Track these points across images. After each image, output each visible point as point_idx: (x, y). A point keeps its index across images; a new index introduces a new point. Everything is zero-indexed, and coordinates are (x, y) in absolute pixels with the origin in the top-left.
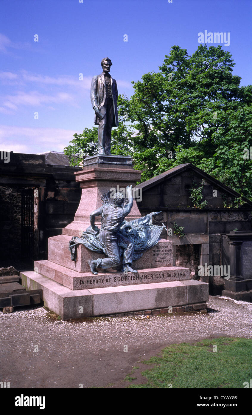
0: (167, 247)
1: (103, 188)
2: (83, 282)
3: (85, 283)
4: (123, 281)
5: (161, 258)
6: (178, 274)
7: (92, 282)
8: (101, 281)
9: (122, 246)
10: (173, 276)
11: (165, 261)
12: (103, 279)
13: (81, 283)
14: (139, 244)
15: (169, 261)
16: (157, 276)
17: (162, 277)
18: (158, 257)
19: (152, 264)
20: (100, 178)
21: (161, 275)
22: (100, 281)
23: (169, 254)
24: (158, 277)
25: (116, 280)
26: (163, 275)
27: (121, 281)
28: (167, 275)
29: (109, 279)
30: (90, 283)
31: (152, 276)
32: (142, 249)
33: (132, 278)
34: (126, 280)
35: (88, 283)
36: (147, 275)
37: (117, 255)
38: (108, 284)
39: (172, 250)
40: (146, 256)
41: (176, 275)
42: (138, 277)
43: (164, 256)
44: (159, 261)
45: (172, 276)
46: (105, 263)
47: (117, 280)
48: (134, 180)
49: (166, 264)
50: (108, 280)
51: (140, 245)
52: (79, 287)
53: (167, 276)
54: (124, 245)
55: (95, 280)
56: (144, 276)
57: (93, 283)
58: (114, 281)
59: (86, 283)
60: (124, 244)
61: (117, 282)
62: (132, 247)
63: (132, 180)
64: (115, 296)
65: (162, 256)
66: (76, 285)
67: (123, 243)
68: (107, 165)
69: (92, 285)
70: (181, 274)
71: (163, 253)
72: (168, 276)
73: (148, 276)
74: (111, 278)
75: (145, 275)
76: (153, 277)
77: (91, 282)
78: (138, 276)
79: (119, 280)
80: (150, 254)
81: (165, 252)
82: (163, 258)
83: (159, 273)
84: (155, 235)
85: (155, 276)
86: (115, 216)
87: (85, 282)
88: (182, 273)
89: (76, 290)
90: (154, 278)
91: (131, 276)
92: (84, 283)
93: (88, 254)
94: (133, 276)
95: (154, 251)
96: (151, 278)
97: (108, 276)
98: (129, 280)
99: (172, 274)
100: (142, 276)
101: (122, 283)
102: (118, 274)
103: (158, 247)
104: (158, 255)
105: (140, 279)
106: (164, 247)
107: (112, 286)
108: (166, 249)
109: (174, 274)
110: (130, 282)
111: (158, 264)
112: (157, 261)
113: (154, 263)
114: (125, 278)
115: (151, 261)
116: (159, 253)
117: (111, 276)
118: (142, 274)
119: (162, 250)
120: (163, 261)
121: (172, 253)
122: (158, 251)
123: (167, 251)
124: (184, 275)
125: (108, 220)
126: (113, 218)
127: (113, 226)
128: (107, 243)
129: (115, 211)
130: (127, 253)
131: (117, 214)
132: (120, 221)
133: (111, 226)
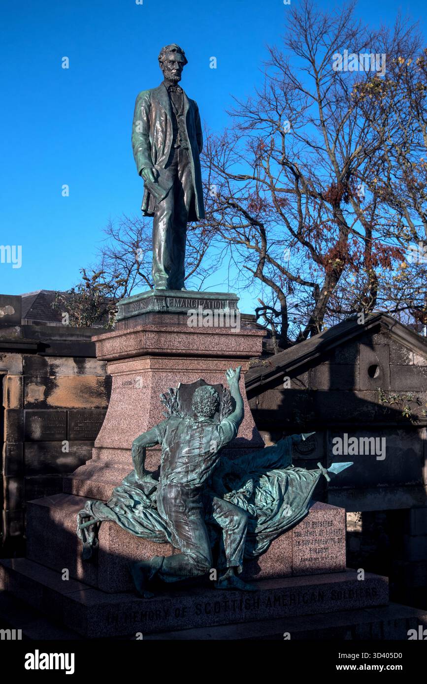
0: (331, 523)
1: (164, 375)
2: (115, 619)
3: (119, 619)
4: (219, 612)
6: (359, 592)
7: (138, 618)
8: (162, 614)
10: (347, 596)
11: (326, 559)
12: (166, 610)
15: (336, 557)
16: (305, 599)
17: (319, 599)
18: (308, 549)
19: (292, 567)
21: (316, 594)
23: (337, 540)
24: (309, 601)
25: (200, 610)
26: (321, 596)
27: (213, 612)
28: (331, 596)
29: (184, 608)
30: (132, 619)
31: (294, 599)
33: (243, 606)
34: (226, 611)
36: (281, 597)
37: (203, 546)
38: (181, 621)
41: (355, 596)
42: (258, 603)
43: (322, 546)
45: (345, 598)
46: (171, 568)
47: (203, 611)
49: (327, 566)
50: (181, 612)
52: (105, 630)
53: (332, 598)
54: (220, 519)
55: (146, 612)
56: (272, 600)
57: (141, 620)
58: (196, 613)
59: (123, 620)
61: (204, 616)
62: (241, 526)
65: (317, 546)
66: (95, 626)
67: (219, 515)
68: (177, 316)
69: (138, 625)
70: (367, 593)
71: (320, 538)
72: (334, 597)
73: (283, 600)
74: (188, 605)
75: (275, 597)
76: (297, 601)
77: (135, 617)
78: (258, 599)
79: (208, 611)
80: (287, 542)
81: (325, 537)
82: (321, 551)
84: (300, 493)
85: (301, 599)
87: (121, 618)
88: (371, 588)
91: (238, 599)
92: (117, 621)
93: (127, 545)
94: (244, 600)
95: (299, 535)
96: (291, 605)
97: (181, 602)
98: (234, 610)
99: (344, 592)
100: (269, 598)
101: (217, 619)
102: (206, 597)
103: (307, 523)
104: (307, 543)
105: (263, 607)
106: (323, 524)
107: (190, 626)
108: (329, 528)
109: (350, 591)
110: (238, 614)
111: (308, 566)
112: (305, 560)
113: (297, 564)
114: (224, 604)
115: (290, 560)
116: (310, 538)
117: (189, 600)
118: (267, 594)
119: (318, 530)
120: (320, 559)
121: (344, 537)
122: (307, 534)
123: (331, 533)
124: (374, 593)
125: (180, 458)
126: (192, 451)
127: (192, 471)
128: (177, 516)
129: (197, 434)
130: (229, 542)
131: (203, 441)
132: (210, 459)
133: (188, 472)
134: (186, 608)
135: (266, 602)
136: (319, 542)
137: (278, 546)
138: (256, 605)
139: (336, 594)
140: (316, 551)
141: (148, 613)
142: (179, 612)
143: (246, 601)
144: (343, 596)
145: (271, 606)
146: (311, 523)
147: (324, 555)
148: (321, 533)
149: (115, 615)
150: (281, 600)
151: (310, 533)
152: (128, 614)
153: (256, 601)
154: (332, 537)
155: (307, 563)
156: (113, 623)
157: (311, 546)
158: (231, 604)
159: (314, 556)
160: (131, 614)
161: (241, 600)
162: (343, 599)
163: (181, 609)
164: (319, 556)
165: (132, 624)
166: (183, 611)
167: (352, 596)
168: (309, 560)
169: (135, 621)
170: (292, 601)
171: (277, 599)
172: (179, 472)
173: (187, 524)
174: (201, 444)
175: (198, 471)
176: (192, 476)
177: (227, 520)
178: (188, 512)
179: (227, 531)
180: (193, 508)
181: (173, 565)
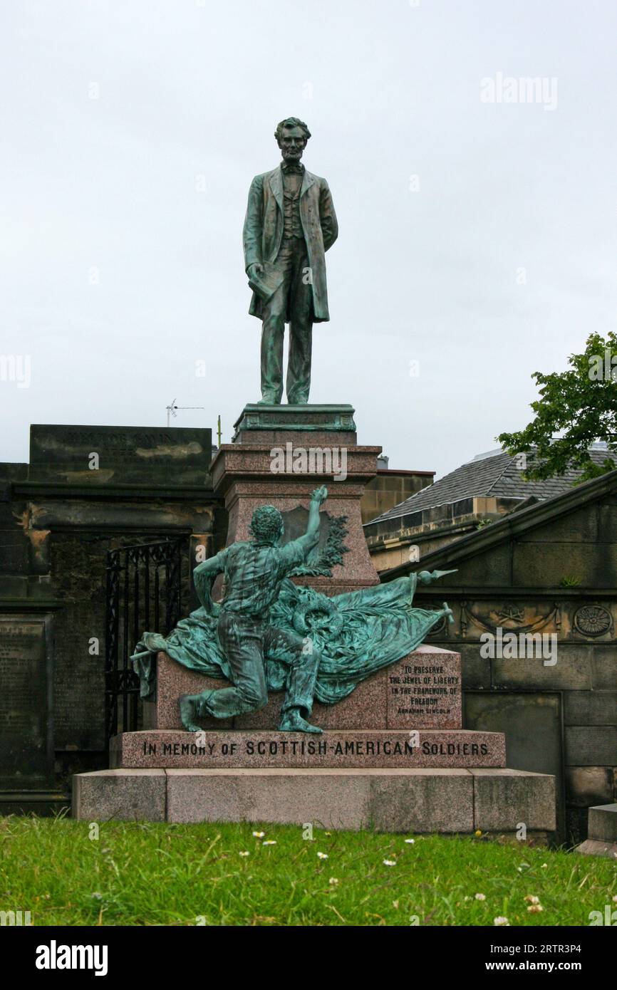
0: (441, 670)
2: (153, 749)
3: (157, 750)
4: (275, 753)
5: (418, 701)
6: (461, 748)
7: (179, 750)
8: (207, 749)
9: (283, 658)
10: (445, 750)
11: (434, 711)
12: (211, 744)
13: (147, 749)
14: (339, 655)
15: (449, 711)
16: (388, 749)
17: (406, 752)
18: (409, 698)
19: (386, 718)
20: (241, 473)
21: (403, 745)
23: (448, 691)
24: (392, 752)
25: (252, 748)
27: (267, 753)
28: (422, 748)
29: (232, 745)
30: (172, 752)
31: (372, 748)
32: (349, 669)
33: (306, 749)
34: (284, 753)
35: (167, 752)
36: (355, 743)
37: (253, 678)
38: (229, 758)
39: (457, 679)
40: (369, 694)
41: (456, 751)
42: (325, 747)
43: (428, 696)
44: (412, 711)
45: (441, 753)
46: (219, 700)
47: (256, 749)
49: (436, 721)
50: (229, 749)
51: (344, 658)
52: (141, 760)
53: (424, 751)
54: (286, 654)
55: (188, 745)
56: (343, 746)
57: (183, 752)
58: (248, 751)
59: (162, 751)
60: (286, 651)
61: (257, 756)
64: (234, 785)
65: (421, 696)
66: (130, 754)
67: (284, 650)
69: (180, 758)
70: (473, 749)
71: (425, 686)
72: (427, 751)
73: (358, 747)
74: (237, 742)
75: (347, 743)
76: (376, 751)
77: (175, 749)
78: (325, 743)
79: (262, 750)
80: (380, 688)
81: (432, 685)
82: (427, 702)
83: (395, 741)
85: (381, 748)
86: (252, 569)
87: (159, 748)
88: (479, 744)
89: (132, 768)
90: (379, 753)
91: (300, 741)
92: (154, 751)
93: (180, 678)
94: (307, 743)
95: (396, 680)
96: (368, 753)
97: (229, 738)
98: (294, 753)
99: (441, 746)
100: (339, 743)
101: (273, 761)
102: (259, 734)
103: (408, 668)
104: (407, 691)
105: (331, 753)
106: (429, 670)
107: (240, 766)
108: (437, 675)
109: (449, 745)
110: (299, 758)
111: (408, 719)
112: (404, 711)
113: (393, 714)
114: (281, 745)
115: (384, 710)
116: (411, 686)
117: (238, 738)
118: (337, 739)
119: (422, 676)
120: (425, 712)
121: (459, 687)
122: (407, 680)
123: (441, 681)
124: (484, 752)
125: (235, 584)
126: (247, 576)
127: (246, 598)
128: (229, 646)
129: (253, 558)
130: (293, 678)
131: (258, 564)
132: (267, 585)
133: (241, 598)
134: (235, 745)
135: (335, 748)
136: (424, 691)
137: (367, 692)
138: (322, 749)
139: (429, 748)
140: (420, 701)
141: (190, 746)
142: (227, 748)
143: (309, 744)
144: (439, 750)
145: (342, 753)
146: (413, 668)
147: (430, 707)
148: (427, 681)
149: (153, 745)
150: (355, 748)
151: (412, 680)
152: (167, 745)
153: (322, 745)
154: (442, 686)
155: (407, 715)
156: (150, 753)
157: (413, 695)
158: (290, 746)
159: (417, 707)
160: (170, 745)
161: (303, 743)
162: (439, 754)
163: (229, 745)
164: (424, 707)
165: (172, 756)
166: (232, 749)
167: (452, 752)
168: (410, 712)
169: (175, 754)
170: (370, 750)
171: (349, 746)
172: (234, 599)
173: (239, 654)
174: (255, 567)
175: (253, 597)
176: (246, 603)
177: (294, 655)
178: (241, 641)
179: (293, 667)
180: (246, 637)
181: (221, 697)
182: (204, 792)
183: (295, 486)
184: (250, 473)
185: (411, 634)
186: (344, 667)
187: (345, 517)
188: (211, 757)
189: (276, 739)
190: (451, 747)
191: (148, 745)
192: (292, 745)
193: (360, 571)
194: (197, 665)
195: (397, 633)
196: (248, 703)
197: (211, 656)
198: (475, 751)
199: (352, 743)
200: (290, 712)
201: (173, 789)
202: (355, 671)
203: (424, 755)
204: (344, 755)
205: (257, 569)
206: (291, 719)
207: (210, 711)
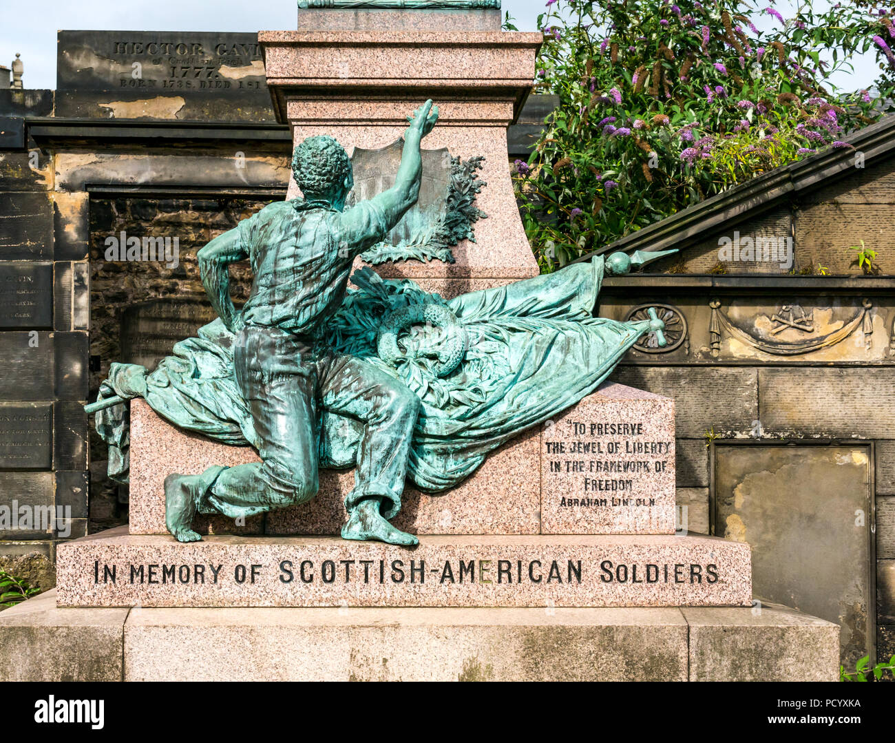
0: (637, 428)
2: (110, 573)
3: (118, 575)
4: (332, 580)
5: (598, 485)
6: (671, 571)
7: (159, 576)
8: (209, 573)
9: (351, 408)
10: (641, 575)
11: (625, 502)
12: (216, 565)
13: (101, 574)
15: (652, 502)
16: (536, 574)
17: (570, 579)
18: (581, 479)
19: (539, 515)
21: (563, 567)
22: (199, 573)
23: (652, 466)
24: (544, 579)
25: (289, 572)
26: (576, 571)
27: (317, 580)
28: (600, 572)
29: (253, 567)
30: (146, 579)
31: (507, 572)
32: (469, 428)
33: (387, 574)
34: (348, 579)
35: (137, 579)
36: (476, 564)
38: (247, 590)
39: (668, 445)
40: (507, 472)
41: (662, 577)
42: (422, 570)
43: (616, 476)
44: (586, 502)
45: (634, 581)
46: (231, 487)
47: (297, 575)
48: (494, 83)
50: (248, 574)
51: (463, 409)
52: (89, 594)
53: (603, 577)
55: (173, 566)
56: (455, 568)
57: (164, 580)
58: (281, 578)
59: (127, 578)
60: (357, 398)
61: (298, 585)
63: (479, 82)
64: (247, 643)
65: (602, 475)
66: (71, 583)
67: (354, 395)
69: (159, 591)
70: (692, 573)
71: (610, 458)
72: (607, 576)
73: (482, 570)
74: (263, 562)
75: (462, 563)
76: (515, 577)
77: (151, 574)
78: (422, 563)
79: (307, 576)
80: (529, 462)
81: (622, 456)
82: (614, 485)
83: (550, 559)
84: (582, 366)
85: (525, 571)
86: (291, 250)
87: (122, 572)
88: (703, 564)
89: (73, 606)
90: (520, 581)
91: (377, 559)
92: (113, 577)
93: (169, 444)
94: (390, 563)
95: (558, 448)
96: (500, 581)
97: (247, 554)
98: (366, 580)
99: (634, 567)
100: (447, 562)
101: (328, 595)
102: (303, 547)
103: (579, 427)
104: (578, 466)
105: (432, 580)
106: (616, 429)
107: (267, 603)
108: (633, 439)
109: (648, 566)
110: (374, 590)
111: (579, 516)
112: (571, 503)
113: (552, 509)
114: (343, 566)
115: (536, 500)
116: (587, 457)
117: (265, 552)
118: (444, 556)
119: (605, 440)
120: (609, 503)
121: (672, 460)
122: (577, 447)
123: (638, 448)
124: (712, 578)
125: (262, 277)
126: (282, 262)
127: (281, 302)
128: (252, 389)
129: (294, 230)
130: (367, 447)
131: (300, 242)
132: (318, 279)
133: (273, 303)
134: (260, 566)
135: (441, 571)
136: (608, 466)
137: (505, 469)
138: (417, 574)
139: (613, 571)
140: (600, 485)
141: (177, 569)
142: (244, 572)
143: (393, 565)
144: (630, 575)
145: (453, 581)
146: (588, 425)
147: (619, 494)
148: (613, 448)
149: (110, 567)
150: (476, 571)
151: (587, 447)
152: (137, 567)
153: (417, 566)
154: (641, 457)
155: (576, 508)
156: (106, 581)
157: (589, 475)
158: (357, 568)
159: (596, 495)
160: (141, 568)
161: (382, 562)
162: (630, 582)
163: (248, 567)
164: (607, 495)
165: (145, 585)
166: (253, 572)
167: (653, 577)
168: (583, 503)
169: (150, 581)
170: (505, 575)
171: (467, 568)
172: (260, 305)
173: (266, 403)
174: (297, 247)
175: (292, 301)
176: (280, 311)
177: (370, 404)
178: (270, 381)
179: (368, 427)
180: (280, 374)
181: (234, 481)
182: (191, 656)
183: (390, 105)
184: (309, 81)
185: (587, 364)
186: (461, 425)
187: (480, 159)
188: (215, 587)
189: (334, 556)
190: (652, 570)
191: (101, 567)
192: (362, 567)
193: (504, 252)
194: (197, 421)
195: (564, 362)
196: (280, 492)
197: (223, 406)
198: (694, 575)
199: (472, 563)
200: (362, 505)
201: (136, 650)
202: (482, 432)
203: (603, 584)
204: (457, 584)
205: (299, 251)
206: (363, 519)
207: (217, 504)
